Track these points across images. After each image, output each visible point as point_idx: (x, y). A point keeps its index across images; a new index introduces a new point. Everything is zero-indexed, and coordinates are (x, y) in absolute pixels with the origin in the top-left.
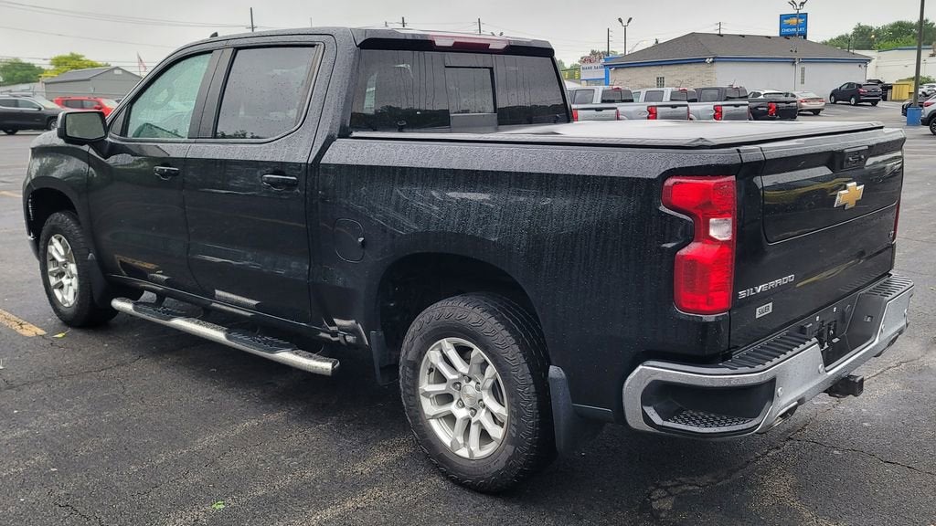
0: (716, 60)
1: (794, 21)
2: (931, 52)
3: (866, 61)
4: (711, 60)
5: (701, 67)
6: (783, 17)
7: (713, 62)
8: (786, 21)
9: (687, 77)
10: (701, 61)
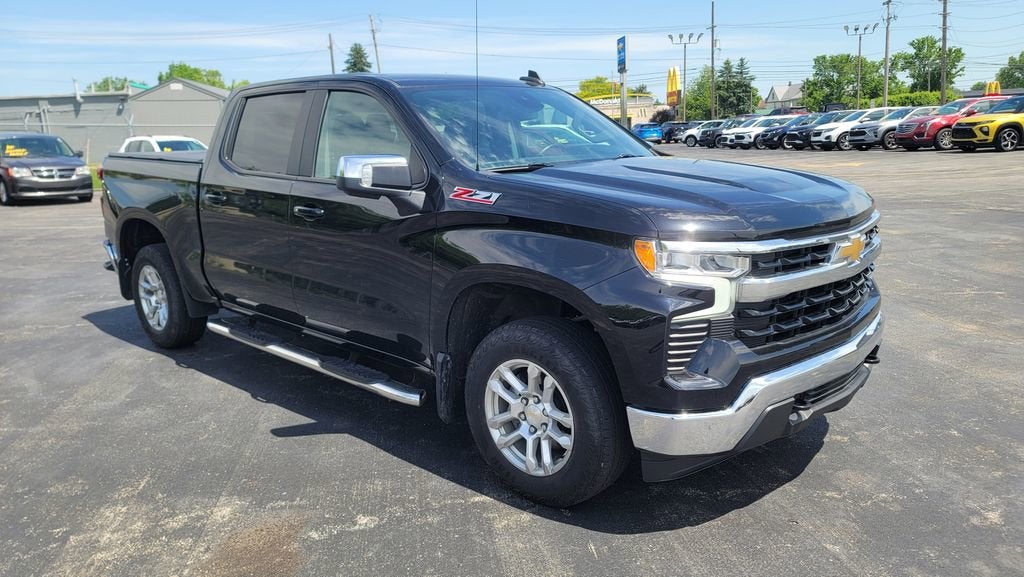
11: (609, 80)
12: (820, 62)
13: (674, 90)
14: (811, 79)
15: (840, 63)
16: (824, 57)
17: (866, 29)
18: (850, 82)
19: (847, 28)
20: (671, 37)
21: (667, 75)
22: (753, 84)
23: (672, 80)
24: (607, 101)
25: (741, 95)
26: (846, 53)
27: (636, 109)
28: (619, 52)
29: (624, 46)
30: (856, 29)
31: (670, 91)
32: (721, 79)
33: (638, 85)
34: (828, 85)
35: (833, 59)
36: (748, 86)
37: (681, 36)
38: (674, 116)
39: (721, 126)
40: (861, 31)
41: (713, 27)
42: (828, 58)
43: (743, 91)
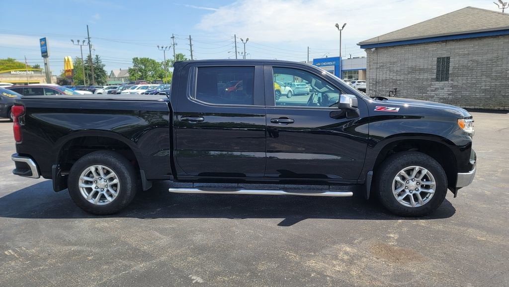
11: (17, 61)
12: (135, 60)
13: (69, 69)
14: (132, 68)
15: (144, 61)
16: (137, 58)
17: (166, 48)
18: (149, 70)
19: (158, 47)
20: (72, 41)
21: (64, 60)
22: (104, 68)
23: (67, 64)
24: (23, 72)
25: (99, 73)
26: (147, 57)
27: (42, 78)
28: (42, 46)
29: (46, 43)
30: (162, 48)
31: (66, 69)
32: (87, 65)
33: (34, 65)
34: (140, 71)
35: (142, 60)
36: (101, 69)
37: (78, 41)
38: (70, 83)
39: (117, 89)
40: (164, 49)
41: (89, 38)
42: (139, 59)
43: (100, 72)
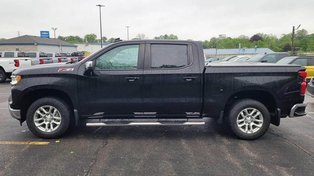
0: (38, 44)
1: (45, 33)
2: (86, 45)
3: (76, 47)
4: (36, 44)
5: (33, 46)
6: (41, 32)
7: (37, 45)
8: (42, 33)
9: (28, 49)
10: (33, 44)
